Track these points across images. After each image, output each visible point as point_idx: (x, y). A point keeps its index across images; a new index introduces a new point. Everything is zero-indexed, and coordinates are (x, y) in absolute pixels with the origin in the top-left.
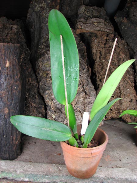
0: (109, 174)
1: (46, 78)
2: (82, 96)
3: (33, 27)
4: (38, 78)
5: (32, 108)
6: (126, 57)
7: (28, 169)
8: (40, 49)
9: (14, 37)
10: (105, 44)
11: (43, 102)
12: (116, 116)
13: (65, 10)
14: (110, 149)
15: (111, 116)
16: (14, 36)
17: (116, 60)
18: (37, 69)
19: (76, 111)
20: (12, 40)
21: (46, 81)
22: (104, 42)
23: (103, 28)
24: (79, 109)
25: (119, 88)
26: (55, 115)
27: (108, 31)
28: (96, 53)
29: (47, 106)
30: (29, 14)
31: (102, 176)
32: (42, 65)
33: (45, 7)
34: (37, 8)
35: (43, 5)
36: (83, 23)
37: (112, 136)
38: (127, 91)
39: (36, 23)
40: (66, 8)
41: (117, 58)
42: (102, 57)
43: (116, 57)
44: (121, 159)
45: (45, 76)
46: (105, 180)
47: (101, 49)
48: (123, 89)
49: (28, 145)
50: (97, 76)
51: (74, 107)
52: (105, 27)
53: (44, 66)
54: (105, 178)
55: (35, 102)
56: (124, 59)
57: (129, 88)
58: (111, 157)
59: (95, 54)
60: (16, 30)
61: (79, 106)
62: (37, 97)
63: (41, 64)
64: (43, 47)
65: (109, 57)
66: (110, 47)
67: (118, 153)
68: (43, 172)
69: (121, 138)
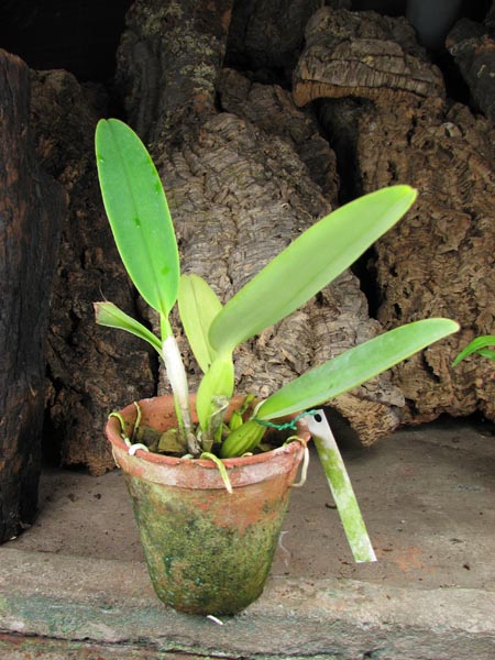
3: (134, 90)
5: (99, 360)
6: (494, 177)
7: (29, 576)
9: (50, 109)
10: (409, 138)
12: (457, 404)
13: (261, 35)
14: (424, 527)
15: (434, 402)
16: (52, 103)
17: (454, 193)
19: (274, 360)
20: (42, 117)
22: (405, 129)
23: (400, 75)
24: (285, 352)
27: (420, 88)
28: (375, 173)
30: (121, 49)
33: (180, 18)
34: (151, 25)
35: (170, 10)
36: (318, 61)
37: (439, 481)
39: (144, 76)
40: (263, 28)
41: (457, 183)
43: (455, 180)
44: (470, 564)
47: (394, 157)
48: (485, 294)
49: (67, 503)
50: (381, 256)
51: (267, 345)
52: (407, 71)
55: (112, 341)
56: (486, 185)
58: (423, 552)
59: (370, 175)
60: (59, 88)
61: (287, 342)
65: (426, 179)
66: (428, 144)
67: (459, 541)
68: (92, 590)
69: (477, 487)
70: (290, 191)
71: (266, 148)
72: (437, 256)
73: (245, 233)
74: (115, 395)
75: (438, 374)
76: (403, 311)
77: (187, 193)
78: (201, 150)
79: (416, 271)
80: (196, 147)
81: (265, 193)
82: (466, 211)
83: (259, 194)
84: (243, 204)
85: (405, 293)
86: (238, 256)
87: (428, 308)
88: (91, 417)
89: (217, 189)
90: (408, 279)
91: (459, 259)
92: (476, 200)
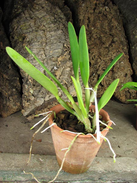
0: (109, 167)
1: (23, 42)
2: (68, 65)
4: (12, 44)
5: (3, 80)
6: (118, 25)
8: (15, 9)
10: (94, 10)
11: (18, 74)
17: (107, 29)
18: (11, 32)
21: (23, 46)
22: (93, 7)
24: (65, 81)
25: (111, 60)
26: (34, 89)
29: (23, 78)
31: (101, 169)
32: (18, 27)
38: (120, 64)
41: (108, 26)
42: (90, 24)
43: (107, 24)
44: (120, 146)
45: (21, 40)
46: (105, 175)
47: (90, 15)
51: (59, 78)
53: (20, 28)
54: (105, 172)
55: (7, 74)
56: (117, 27)
57: (123, 61)
59: (82, 20)
62: (10, 67)
63: (15, 26)
64: (19, 6)
65: (99, 24)
66: (100, 13)
67: (115, 138)
68: (17, 167)
69: (115, 119)
70: (62, 26)
71: (54, 11)
72: (102, 48)
73: (49, 40)
74: (9, 92)
75: (103, 84)
76: (92, 64)
77: (30, 25)
78: (34, 10)
79: (96, 52)
80: (32, 9)
81: (55, 27)
82: (110, 35)
83: (53, 27)
84: (48, 30)
85: (92, 58)
86: (48, 48)
87: (99, 64)
88: (2, 100)
89: (39, 24)
90: (94, 54)
91: (108, 50)
92: (113, 31)
